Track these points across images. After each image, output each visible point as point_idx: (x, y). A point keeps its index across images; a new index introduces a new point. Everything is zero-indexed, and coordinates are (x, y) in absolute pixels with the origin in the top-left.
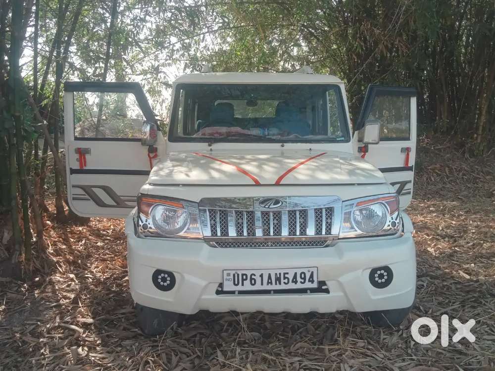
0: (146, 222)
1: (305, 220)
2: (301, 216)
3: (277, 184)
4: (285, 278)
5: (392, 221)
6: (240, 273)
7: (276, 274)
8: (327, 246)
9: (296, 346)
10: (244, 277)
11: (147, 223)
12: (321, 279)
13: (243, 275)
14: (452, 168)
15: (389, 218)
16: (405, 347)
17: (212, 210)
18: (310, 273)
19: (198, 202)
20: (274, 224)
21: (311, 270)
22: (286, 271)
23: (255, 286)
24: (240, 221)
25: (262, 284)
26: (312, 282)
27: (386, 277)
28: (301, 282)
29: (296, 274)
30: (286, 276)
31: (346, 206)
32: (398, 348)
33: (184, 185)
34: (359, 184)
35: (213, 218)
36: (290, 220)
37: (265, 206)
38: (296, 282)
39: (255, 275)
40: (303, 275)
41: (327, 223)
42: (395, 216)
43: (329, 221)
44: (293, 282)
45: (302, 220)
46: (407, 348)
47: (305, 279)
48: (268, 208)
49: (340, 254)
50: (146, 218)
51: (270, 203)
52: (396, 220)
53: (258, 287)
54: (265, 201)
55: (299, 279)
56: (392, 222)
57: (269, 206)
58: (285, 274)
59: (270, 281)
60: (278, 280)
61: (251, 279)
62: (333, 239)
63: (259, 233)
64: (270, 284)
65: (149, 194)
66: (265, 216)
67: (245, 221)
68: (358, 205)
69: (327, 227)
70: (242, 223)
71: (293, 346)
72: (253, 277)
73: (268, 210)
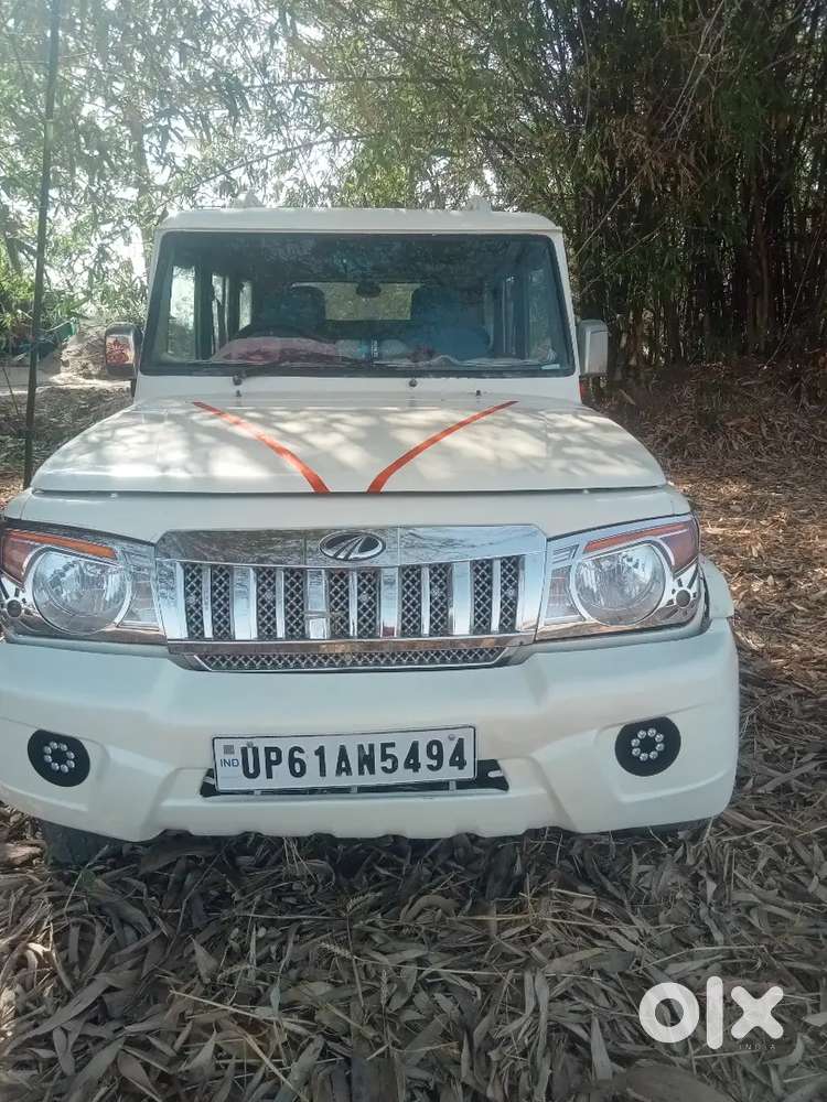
0: (17, 595)
1: (445, 592)
2: (435, 581)
3: (375, 491)
4: (385, 757)
5: (678, 589)
6: (261, 745)
7: (361, 747)
8: (504, 663)
9: (416, 905)
10: (273, 756)
11: (19, 600)
12: (484, 755)
13: (268, 750)
14: (773, 425)
15: (671, 584)
16: (691, 898)
17: (194, 565)
18: (455, 742)
19: (154, 541)
20: (359, 604)
21: (458, 734)
22: (387, 739)
23: (304, 777)
24: (268, 596)
25: (323, 772)
26: (461, 765)
27: (660, 747)
28: (431, 767)
29: (415, 746)
30: (389, 751)
31: (560, 551)
32: (675, 901)
33: (123, 494)
34: (593, 491)
35: (192, 588)
36: (404, 593)
37: (338, 553)
38: (416, 767)
39: (301, 751)
40: (435, 749)
41: (506, 598)
42: (686, 576)
43: (511, 593)
44: (407, 765)
45: (437, 593)
46: (696, 901)
47: (439, 757)
48: (346, 559)
49: (539, 688)
50: (14, 587)
51: (350, 547)
52: (690, 586)
53: (311, 779)
54: (339, 539)
55: (423, 759)
56: (681, 592)
57: (349, 554)
58: (384, 746)
59: (344, 766)
60: (367, 761)
61: (292, 761)
62: (521, 644)
63: (318, 630)
64: (344, 774)
65: (24, 518)
66: (336, 581)
67: (281, 596)
68: (591, 547)
69: (506, 610)
70: (274, 602)
71: (407, 906)
72: (297, 755)
73: (347, 565)
